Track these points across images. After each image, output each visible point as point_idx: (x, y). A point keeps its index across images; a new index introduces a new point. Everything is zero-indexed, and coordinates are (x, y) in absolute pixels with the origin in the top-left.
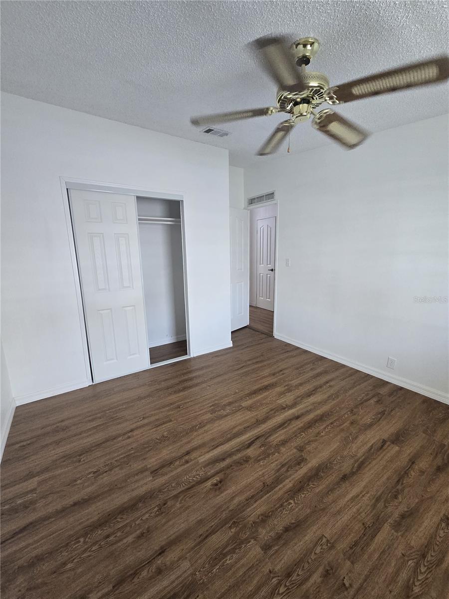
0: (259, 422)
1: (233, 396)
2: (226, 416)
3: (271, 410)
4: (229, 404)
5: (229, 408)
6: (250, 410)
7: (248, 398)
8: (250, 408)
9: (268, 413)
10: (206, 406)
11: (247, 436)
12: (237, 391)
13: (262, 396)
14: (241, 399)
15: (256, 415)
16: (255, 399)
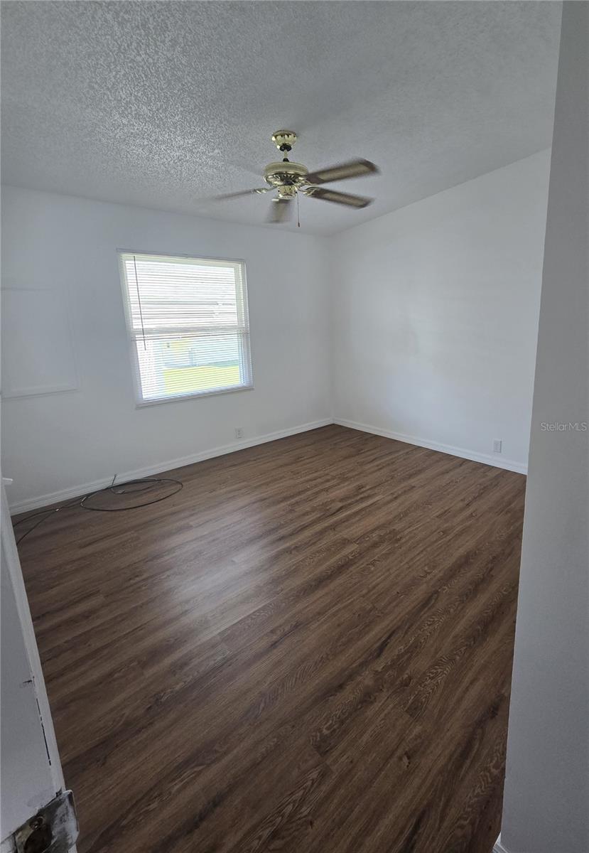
0: (333, 527)
1: (376, 558)
2: (375, 529)
3: (315, 542)
4: (377, 544)
5: (374, 539)
6: (345, 539)
7: (350, 557)
8: (345, 542)
9: (319, 540)
10: (407, 537)
11: (344, 515)
12: (372, 569)
13: (328, 563)
14: (361, 555)
15: (335, 535)
16: (338, 557)
